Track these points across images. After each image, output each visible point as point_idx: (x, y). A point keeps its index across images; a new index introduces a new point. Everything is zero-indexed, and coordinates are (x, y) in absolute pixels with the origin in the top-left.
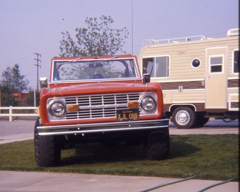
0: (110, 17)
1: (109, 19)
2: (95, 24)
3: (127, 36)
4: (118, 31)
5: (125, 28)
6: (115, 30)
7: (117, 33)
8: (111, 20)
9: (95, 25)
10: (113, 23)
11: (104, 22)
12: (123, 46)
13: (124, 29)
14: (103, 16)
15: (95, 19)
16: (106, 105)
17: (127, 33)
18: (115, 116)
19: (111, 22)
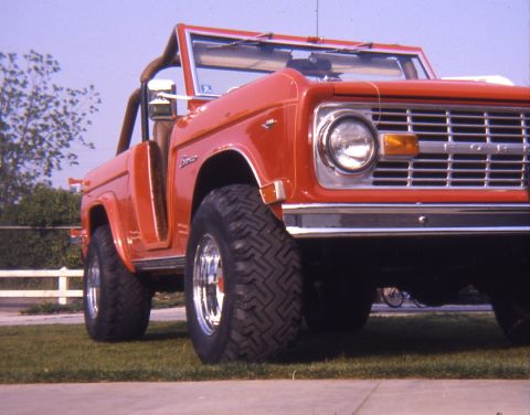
0: (49, 56)
1: (49, 63)
2: (12, 68)
3: (96, 106)
4: (73, 94)
5: (92, 87)
6: (65, 91)
7: (69, 98)
8: (54, 65)
9: (13, 73)
10: (59, 72)
11: (36, 69)
12: (85, 130)
13: (88, 89)
14: (32, 52)
15: (12, 57)
16: (499, 146)
17: (95, 99)
18: (518, 184)
19: (55, 70)
